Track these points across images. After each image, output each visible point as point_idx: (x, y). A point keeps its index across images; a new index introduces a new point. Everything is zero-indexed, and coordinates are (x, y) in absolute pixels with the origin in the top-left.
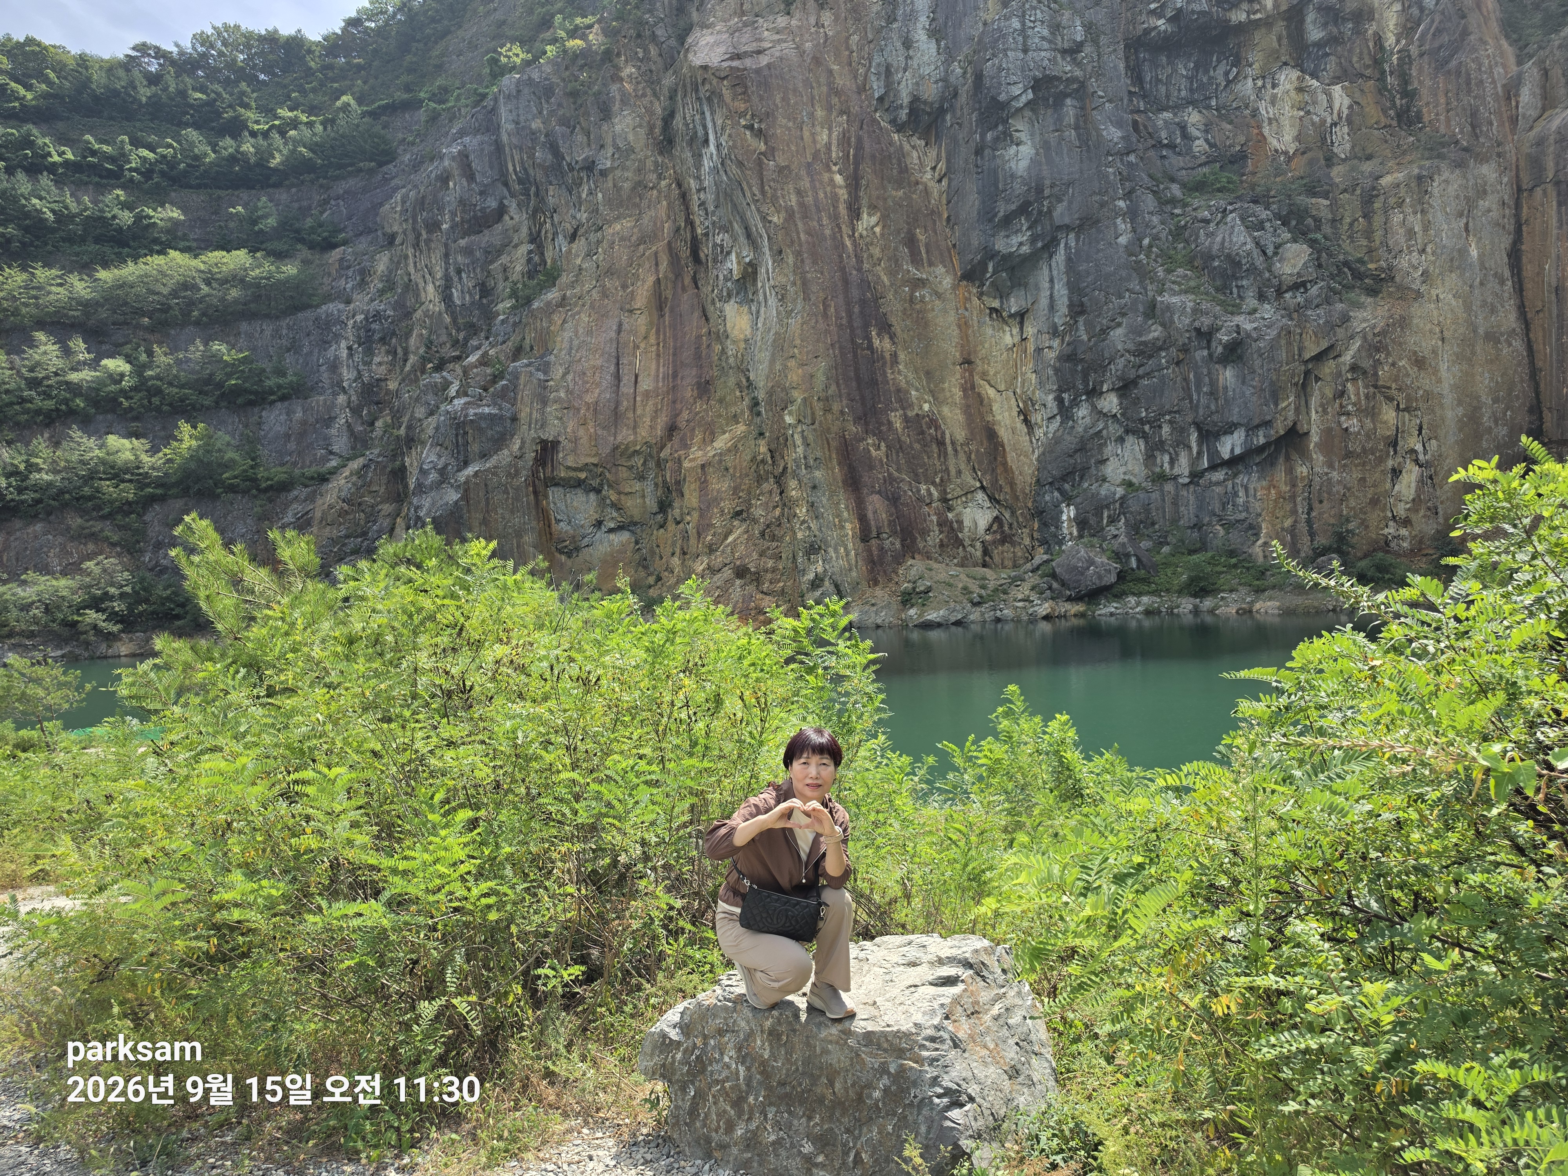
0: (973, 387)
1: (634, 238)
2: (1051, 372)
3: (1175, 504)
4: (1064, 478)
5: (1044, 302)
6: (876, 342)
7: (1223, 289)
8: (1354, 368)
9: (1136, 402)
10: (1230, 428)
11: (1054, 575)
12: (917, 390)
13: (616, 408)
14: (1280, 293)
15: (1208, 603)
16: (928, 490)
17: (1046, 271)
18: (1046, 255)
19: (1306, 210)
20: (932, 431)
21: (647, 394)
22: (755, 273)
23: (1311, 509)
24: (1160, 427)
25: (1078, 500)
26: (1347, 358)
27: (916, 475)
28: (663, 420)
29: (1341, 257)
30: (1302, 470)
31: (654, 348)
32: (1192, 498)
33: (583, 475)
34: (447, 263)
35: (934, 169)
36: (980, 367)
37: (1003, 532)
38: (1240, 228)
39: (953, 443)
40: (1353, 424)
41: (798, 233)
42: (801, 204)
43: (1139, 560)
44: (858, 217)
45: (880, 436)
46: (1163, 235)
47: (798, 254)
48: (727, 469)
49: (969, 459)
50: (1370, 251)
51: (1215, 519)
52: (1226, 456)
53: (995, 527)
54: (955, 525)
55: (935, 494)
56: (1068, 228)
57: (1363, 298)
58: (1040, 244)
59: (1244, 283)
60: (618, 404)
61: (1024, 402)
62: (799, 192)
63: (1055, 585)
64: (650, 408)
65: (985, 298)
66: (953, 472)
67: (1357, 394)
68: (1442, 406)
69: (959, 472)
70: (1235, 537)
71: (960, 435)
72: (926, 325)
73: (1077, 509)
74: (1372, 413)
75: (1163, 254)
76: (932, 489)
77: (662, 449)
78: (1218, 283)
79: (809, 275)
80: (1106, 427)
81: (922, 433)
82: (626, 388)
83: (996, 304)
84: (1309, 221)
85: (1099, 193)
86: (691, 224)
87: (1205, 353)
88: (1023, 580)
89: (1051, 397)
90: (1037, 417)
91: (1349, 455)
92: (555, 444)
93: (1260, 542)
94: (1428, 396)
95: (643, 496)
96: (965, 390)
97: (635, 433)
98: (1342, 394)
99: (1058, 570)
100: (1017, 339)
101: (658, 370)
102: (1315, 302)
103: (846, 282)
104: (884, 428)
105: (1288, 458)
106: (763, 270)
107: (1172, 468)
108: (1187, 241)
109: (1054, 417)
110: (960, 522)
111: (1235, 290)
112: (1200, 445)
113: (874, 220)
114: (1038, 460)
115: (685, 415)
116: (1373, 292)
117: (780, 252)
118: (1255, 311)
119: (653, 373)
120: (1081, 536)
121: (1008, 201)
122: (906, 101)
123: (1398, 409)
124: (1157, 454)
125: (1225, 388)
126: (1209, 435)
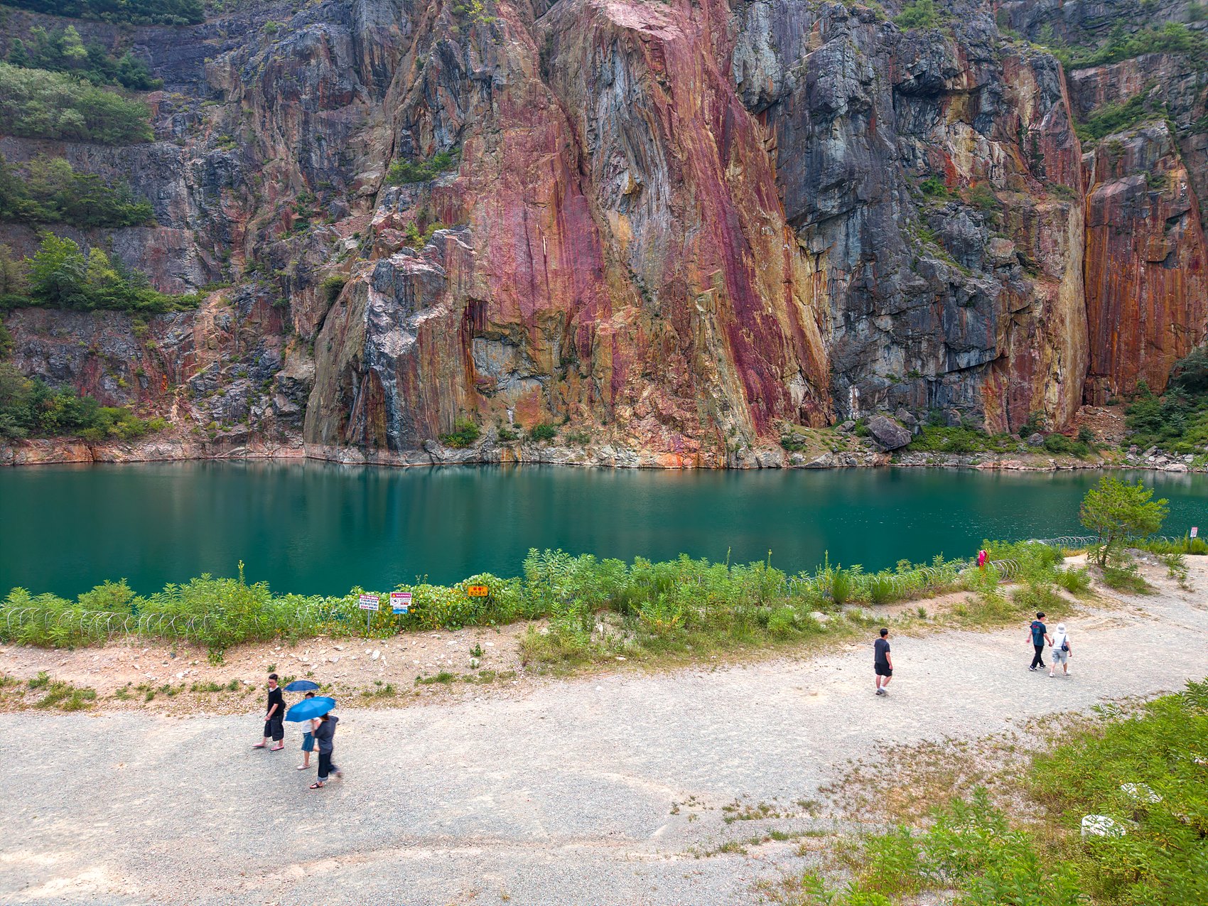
1: (528, 145)
2: (843, 296)
3: (924, 393)
4: (851, 369)
5: (840, 248)
6: (745, 260)
7: (958, 259)
8: (1039, 321)
11: (872, 435)
13: (532, 280)
14: (995, 268)
15: (968, 459)
17: (843, 229)
18: (846, 217)
21: (555, 273)
22: (640, 192)
23: (1008, 403)
24: (920, 342)
25: (861, 385)
26: (1036, 314)
27: (770, 358)
28: (570, 296)
30: (1004, 379)
31: (557, 237)
32: (936, 390)
33: (507, 332)
34: (306, 130)
35: (765, 142)
36: (795, 286)
37: (811, 403)
38: (969, 223)
40: (1035, 354)
41: (697, 170)
42: (695, 149)
44: (727, 166)
46: (916, 218)
47: (697, 186)
48: (632, 339)
51: (952, 405)
53: (807, 398)
55: (779, 372)
56: (865, 202)
58: (845, 210)
59: (973, 258)
60: (533, 277)
61: (819, 314)
62: (692, 140)
63: (874, 442)
64: (559, 284)
66: (787, 357)
67: (1039, 337)
68: (1067, 348)
69: (790, 359)
70: (969, 417)
73: (859, 391)
74: (1041, 348)
75: (917, 230)
76: (777, 369)
77: (571, 318)
78: (956, 255)
79: (705, 203)
80: (880, 338)
82: (537, 265)
85: (883, 183)
86: (578, 143)
87: (956, 299)
89: (840, 313)
90: (830, 325)
91: (1034, 373)
92: (483, 304)
93: (987, 422)
94: (1063, 342)
95: (551, 353)
97: (550, 303)
98: (1033, 335)
100: (814, 270)
101: (561, 255)
102: (1018, 277)
103: (724, 212)
105: (994, 371)
106: (651, 191)
107: (922, 370)
108: (929, 225)
110: (790, 394)
111: (965, 262)
112: (944, 357)
114: (828, 355)
115: (587, 293)
116: (1037, 275)
117: (681, 181)
118: (982, 277)
119: (558, 256)
120: (862, 409)
121: (829, 176)
122: (758, 90)
123: (1053, 348)
124: (913, 359)
125: (967, 323)
126: (952, 352)
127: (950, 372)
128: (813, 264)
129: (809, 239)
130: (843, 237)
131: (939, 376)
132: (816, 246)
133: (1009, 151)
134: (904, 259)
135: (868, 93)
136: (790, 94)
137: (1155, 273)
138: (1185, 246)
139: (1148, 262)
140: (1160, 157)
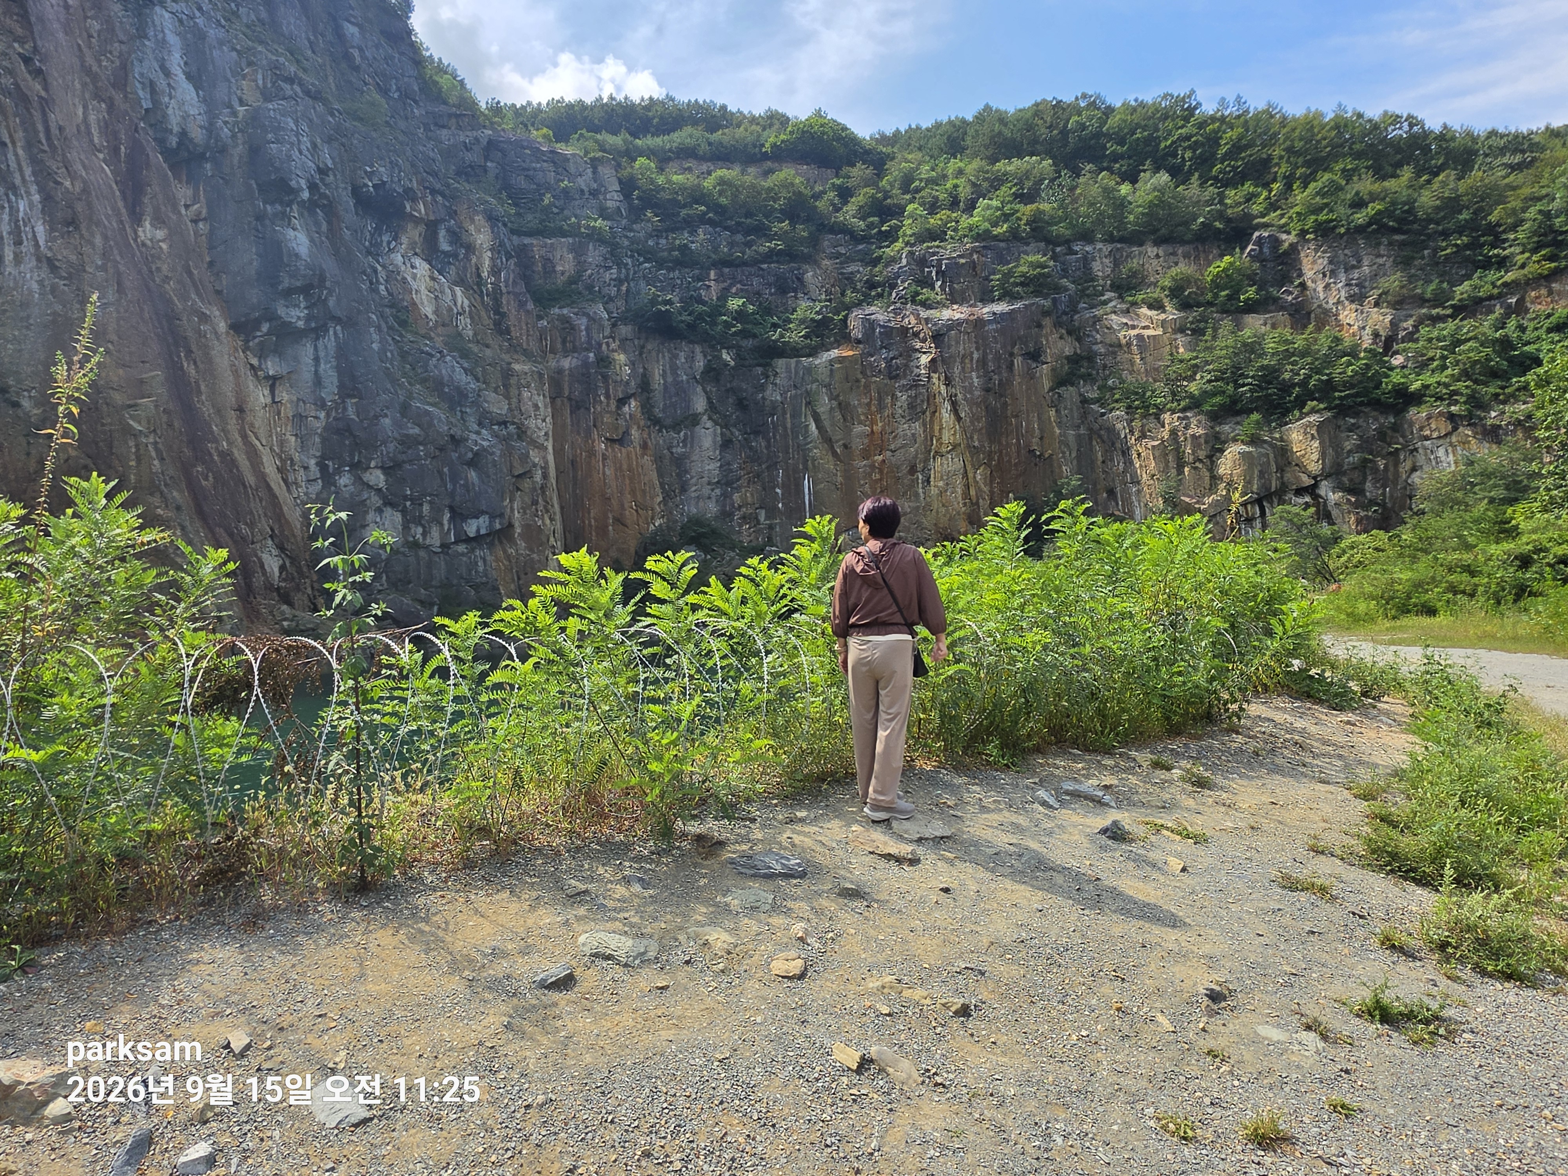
0: (247, 436)
2: (317, 440)
3: (429, 567)
5: (307, 374)
8: (542, 487)
9: (402, 481)
10: (478, 514)
12: (216, 425)
14: (492, 424)
18: (314, 335)
20: (235, 470)
24: (421, 505)
26: (538, 479)
30: (511, 551)
32: (442, 564)
39: (250, 487)
44: (139, 222)
45: (207, 466)
49: (262, 506)
52: (471, 534)
53: (284, 575)
55: (250, 535)
56: (338, 320)
58: (313, 325)
59: (468, 410)
61: (282, 461)
65: (248, 353)
66: (256, 515)
67: (542, 505)
71: (252, 480)
72: (211, 361)
75: (399, 368)
76: (247, 529)
78: (447, 405)
80: (369, 498)
81: (231, 470)
83: (255, 362)
87: (457, 455)
89: (313, 462)
96: (242, 438)
100: (269, 400)
104: (208, 458)
107: (424, 538)
108: (412, 365)
109: (316, 480)
112: (449, 524)
118: (479, 432)
121: (292, 276)
125: (473, 484)
126: (459, 516)
127: (456, 542)
128: (267, 392)
129: (261, 357)
130: (310, 361)
131: (445, 546)
132: (272, 367)
133: (472, 300)
134: (392, 400)
135: (326, 184)
136: (223, 150)
137: (613, 450)
138: (635, 427)
139: (607, 439)
140: (604, 338)
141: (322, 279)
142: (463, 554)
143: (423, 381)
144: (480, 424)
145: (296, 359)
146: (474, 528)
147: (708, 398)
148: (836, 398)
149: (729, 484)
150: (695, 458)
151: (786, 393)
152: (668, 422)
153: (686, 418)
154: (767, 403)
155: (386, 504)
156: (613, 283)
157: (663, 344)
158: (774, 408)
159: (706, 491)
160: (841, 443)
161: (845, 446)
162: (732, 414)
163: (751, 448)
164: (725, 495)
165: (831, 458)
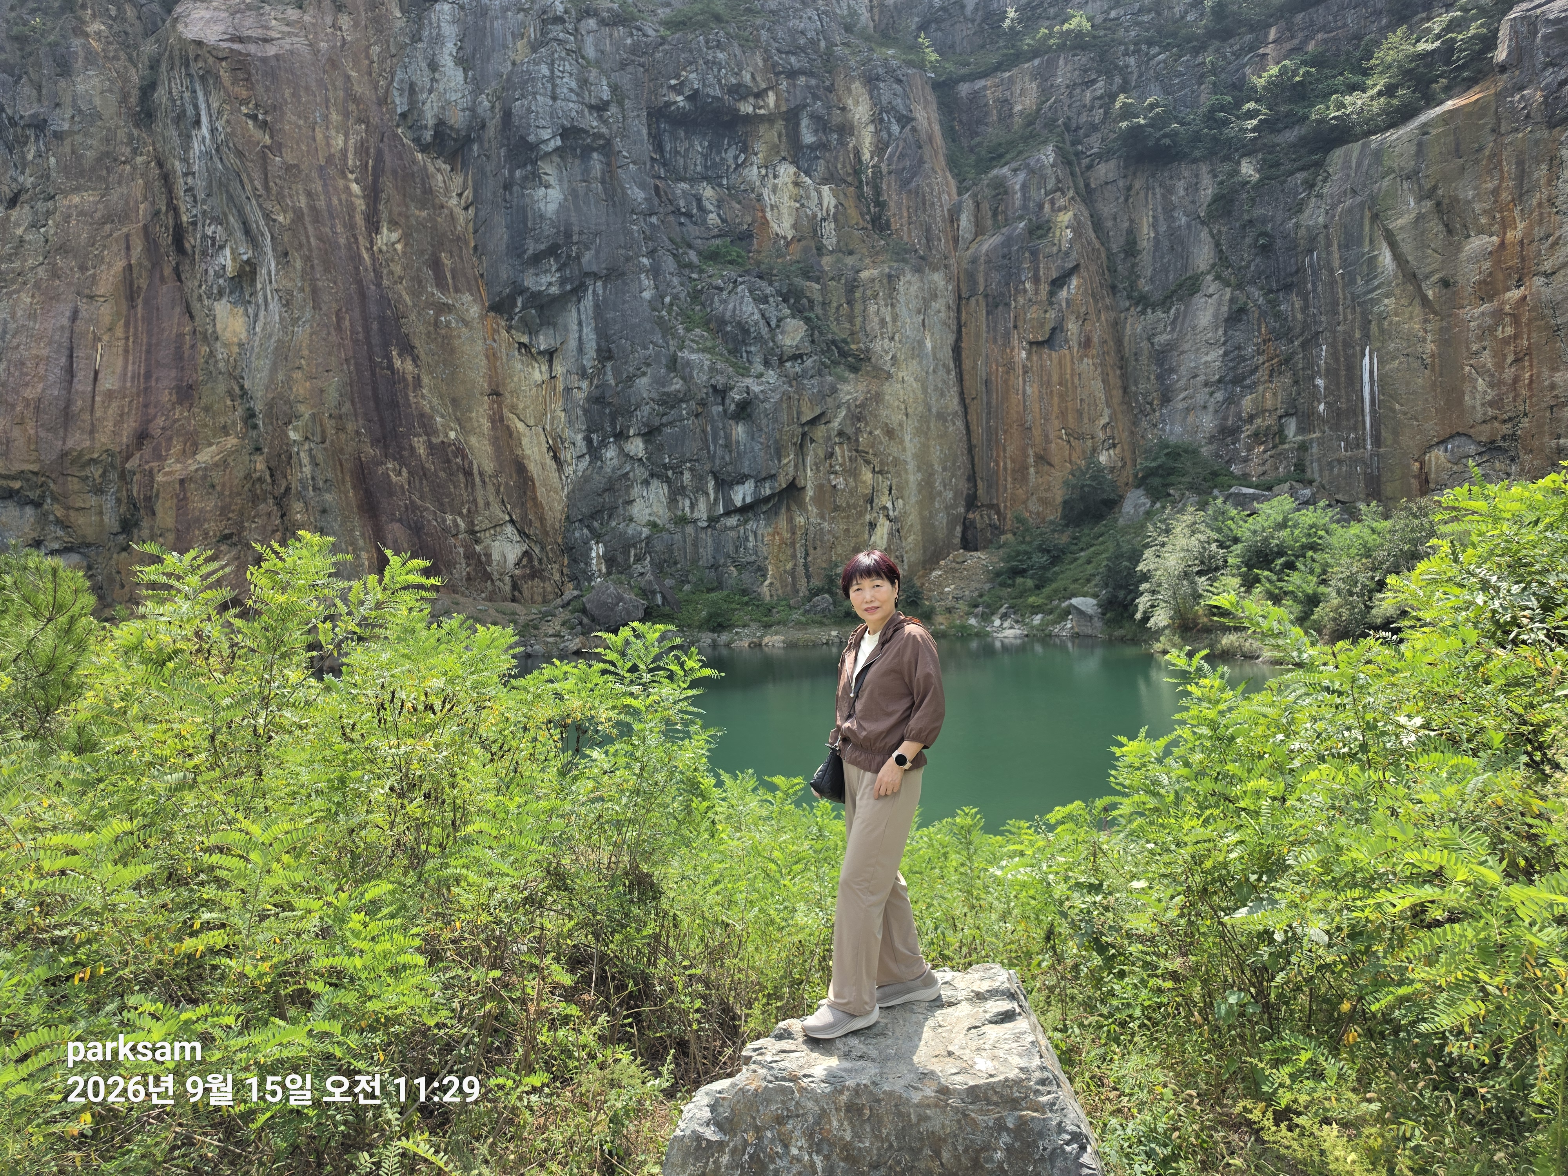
0: (502, 419)
1: (97, 216)
2: (580, 412)
3: (695, 545)
4: (593, 517)
5: (573, 344)
6: (398, 363)
7: (734, 352)
8: (840, 434)
9: (660, 448)
10: (742, 479)
11: (584, 611)
12: (442, 417)
13: (67, 407)
14: (782, 362)
15: (724, 637)
16: (455, 521)
17: (574, 314)
18: (574, 299)
19: (802, 291)
20: (459, 460)
21: (110, 394)
22: (254, 273)
23: (807, 554)
24: (682, 473)
25: (607, 538)
26: (836, 424)
27: (442, 504)
28: (130, 426)
29: (830, 336)
30: (800, 520)
31: (121, 343)
32: (709, 540)
33: (16, 485)
35: (460, 195)
36: (508, 399)
37: (532, 567)
38: (748, 299)
39: (481, 474)
40: (839, 481)
41: (308, 237)
42: (313, 208)
43: (664, 597)
44: (377, 231)
45: (402, 461)
46: (682, 296)
47: (307, 259)
48: (213, 487)
49: (498, 491)
50: (852, 334)
51: (729, 560)
52: (739, 504)
53: (525, 561)
54: (483, 558)
55: (462, 525)
56: (596, 276)
57: (847, 374)
58: (568, 287)
59: (753, 349)
60: (68, 403)
61: (554, 439)
62: (309, 194)
63: (585, 620)
64: (113, 410)
65: (513, 332)
66: (481, 503)
67: (843, 457)
68: (906, 470)
69: (488, 504)
70: (747, 578)
71: (489, 467)
72: (453, 351)
73: (605, 546)
74: (853, 473)
75: (682, 312)
76: (459, 520)
77: (127, 459)
78: (731, 346)
79: (320, 284)
80: (632, 469)
81: (448, 461)
82: (80, 385)
83: (525, 339)
84: (804, 301)
85: (625, 248)
86: (173, 209)
87: (721, 408)
88: (554, 615)
89: (580, 436)
90: (567, 455)
91: (836, 508)
93: (767, 583)
94: (896, 462)
95: (101, 513)
96: (493, 422)
97: (93, 439)
98: (831, 455)
99: (588, 606)
100: (546, 376)
101: (125, 368)
102: (810, 373)
103: (363, 295)
104: (405, 453)
105: (789, 509)
106: (264, 271)
107: (692, 512)
108: (703, 305)
109: (583, 456)
110: (489, 556)
111: (745, 355)
112: (716, 493)
113: (395, 236)
114: (567, 496)
115: (160, 421)
116: (855, 369)
117: (286, 254)
118: (761, 375)
119: (119, 369)
120: (609, 573)
121: (537, 240)
122: (431, 123)
123: (874, 471)
124: (679, 498)
125: (738, 442)
126: (724, 484)
127: (728, 514)
128: (545, 368)
129: (532, 332)
130: (576, 327)
131: (713, 520)
132: (543, 342)
133: (842, 197)
134: (658, 354)
135: (605, 122)
136: (483, 126)
137: (1041, 358)
138: (1073, 318)
139: (1031, 343)
140: (1046, 194)
141: (568, 235)
142: (732, 528)
143: (706, 324)
144: (767, 363)
145: (566, 329)
146: (740, 497)
147: (1217, 245)
148: (1430, 194)
149: (1237, 380)
150: (1186, 346)
151: (1333, 207)
152: (1157, 296)
153: (1181, 286)
154: (1302, 232)
155: (652, 475)
156: (1097, 103)
157: (1153, 175)
158: (1313, 239)
159: (1201, 397)
160: (1435, 278)
161: (1445, 283)
162: (1249, 263)
163: (1278, 315)
164: (1230, 400)
165: (1417, 309)
